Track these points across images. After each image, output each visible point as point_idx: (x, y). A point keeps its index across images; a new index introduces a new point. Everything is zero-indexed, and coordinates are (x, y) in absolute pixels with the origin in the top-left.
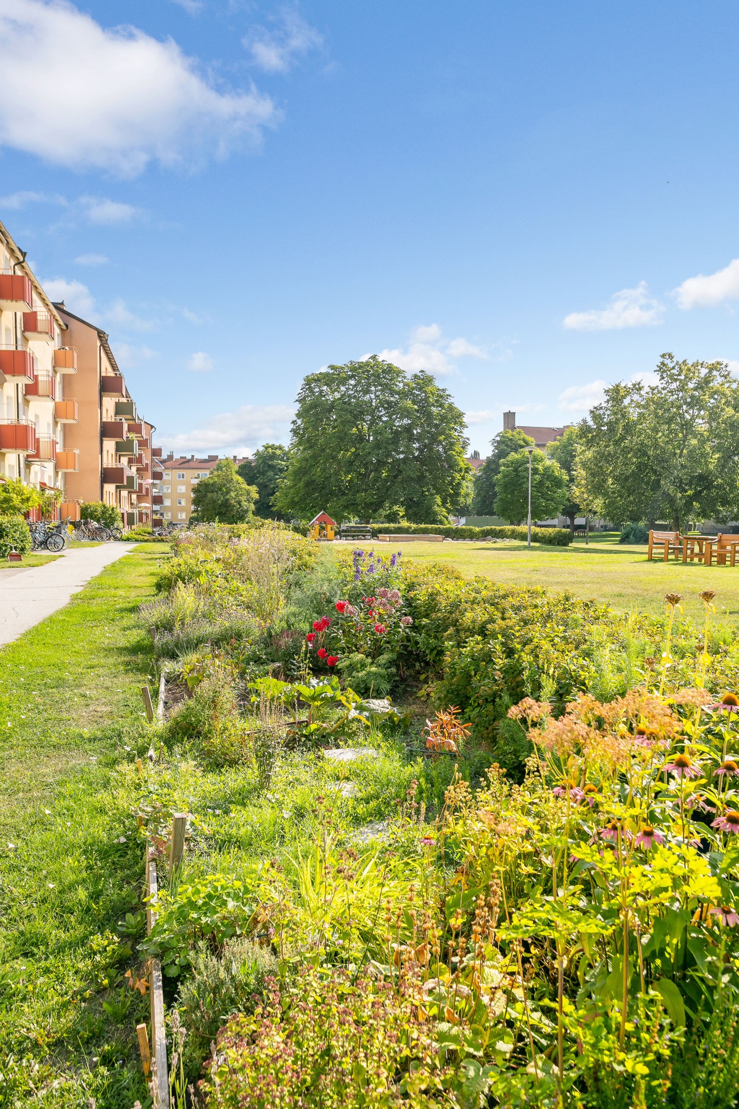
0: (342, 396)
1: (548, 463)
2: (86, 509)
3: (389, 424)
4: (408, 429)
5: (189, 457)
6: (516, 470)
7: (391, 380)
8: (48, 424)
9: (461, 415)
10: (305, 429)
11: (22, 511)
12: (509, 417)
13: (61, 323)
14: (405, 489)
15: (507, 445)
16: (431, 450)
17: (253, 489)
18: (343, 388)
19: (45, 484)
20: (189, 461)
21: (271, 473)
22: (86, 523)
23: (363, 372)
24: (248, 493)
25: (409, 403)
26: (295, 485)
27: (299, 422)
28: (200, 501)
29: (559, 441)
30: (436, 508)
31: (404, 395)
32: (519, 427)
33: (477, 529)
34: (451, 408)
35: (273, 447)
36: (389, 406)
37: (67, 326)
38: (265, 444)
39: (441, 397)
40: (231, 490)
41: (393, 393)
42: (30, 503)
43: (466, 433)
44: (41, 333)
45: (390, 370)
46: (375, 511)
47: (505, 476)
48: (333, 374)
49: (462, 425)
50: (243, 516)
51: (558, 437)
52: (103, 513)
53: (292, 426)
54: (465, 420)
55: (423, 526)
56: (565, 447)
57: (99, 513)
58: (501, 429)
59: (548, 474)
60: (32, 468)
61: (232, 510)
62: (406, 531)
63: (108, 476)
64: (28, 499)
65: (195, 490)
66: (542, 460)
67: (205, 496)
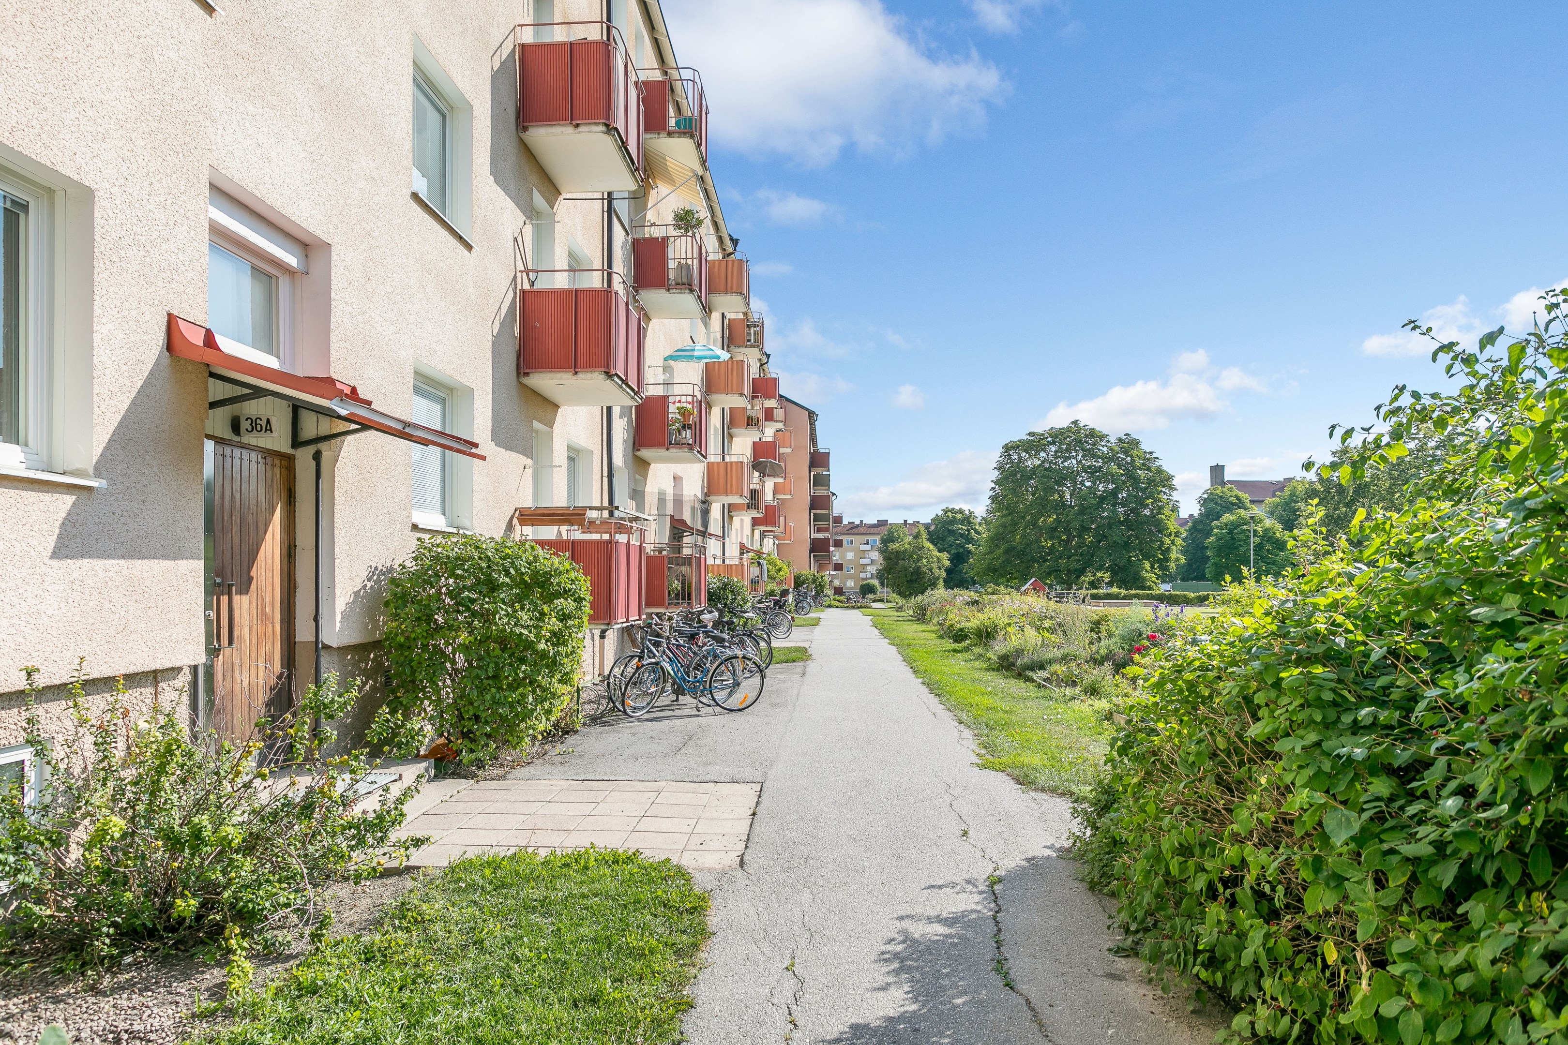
0: (1043, 462)
1: (1268, 523)
3: (1092, 490)
4: (1114, 493)
5: (857, 522)
6: (1231, 532)
7: (1094, 445)
9: (1171, 477)
10: (1005, 496)
12: (1217, 471)
14: (1110, 555)
15: (1216, 503)
16: (1138, 514)
17: (944, 556)
18: (1043, 454)
20: (858, 526)
21: (951, 539)
23: (1064, 438)
24: (939, 560)
25: (1114, 467)
26: (991, 553)
29: (1279, 497)
30: (1145, 574)
31: (1108, 459)
32: (1230, 482)
33: (1192, 595)
34: (1159, 470)
35: (953, 511)
36: (1092, 472)
38: (948, 509)
39: (1149, 459)
40: (922, 557)
41: (1095, 456)
43: (1175, 496)
45: (1094, 435)
46: (1078, 577)
47: (1219, 539)
48: (1032, 441)
49: (1172, 488)
50: (934, 584)
51: (1278, 493)
53: (991, 493)
54: (1174, 482)
55: (1133, 592)
56: (1287, 504)
57: (809, 582)
58: (1207, 485)
59: (1268, 536)
62: (1116, 597)
66: (1261, 521)
67: (897, 564)
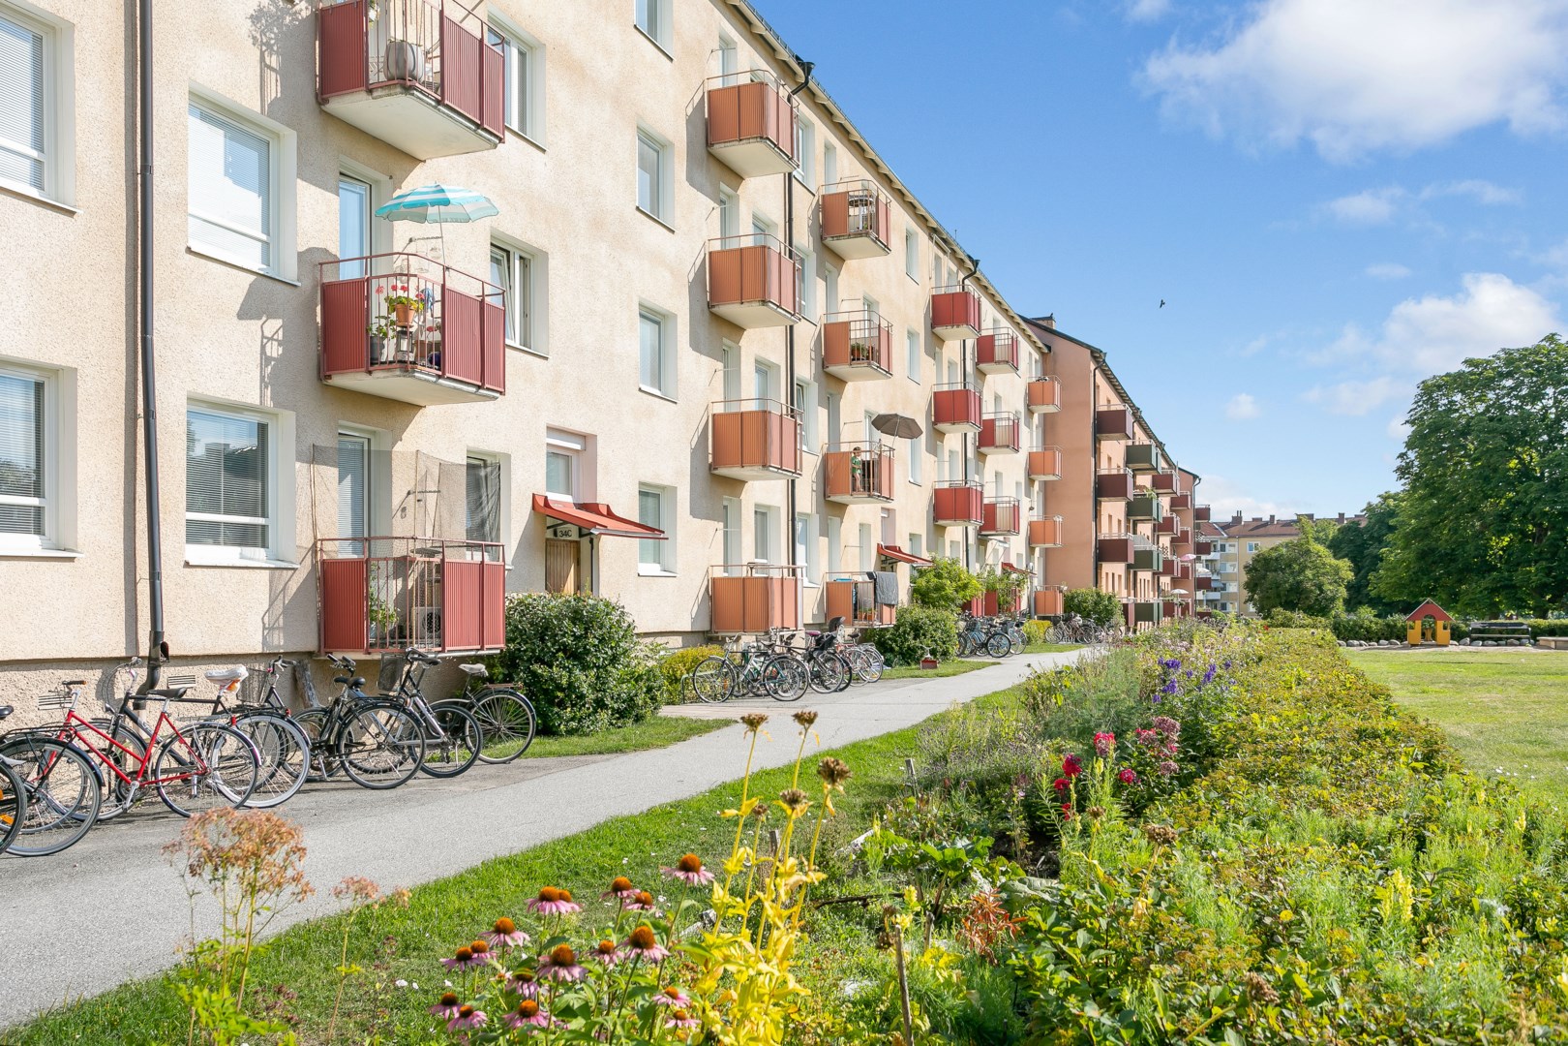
0: (1489, 407)
2: (1073, 598)
5: (1266, 518)
8: (1018, 484)
10: (1422, 466)
11: (959, 602)
13: (1040, 345)
17: (1345, 565)
18: (1491, 395)
19: (1011, 566)
20: (1266, 524)
22: (1067, 620)
23: (1527, 366)
24: (1337, 571)
27: (1412, 455)
28: (1256, 585)
37: (1049, 348)
38: (1382, 493)
40: (1306, 567)
42: (968, 592)
44: (999, 362)
48: (1471, 373)
50: (1327, 607)
52: (1096, 604)
53: (1399, 463)
57: (1090, 605)
60: (989, 544)
61: (1307, 598)
63: (1108, 551)
64: (965, 587)
65: (1249, 569)
67: (1264, 577)
